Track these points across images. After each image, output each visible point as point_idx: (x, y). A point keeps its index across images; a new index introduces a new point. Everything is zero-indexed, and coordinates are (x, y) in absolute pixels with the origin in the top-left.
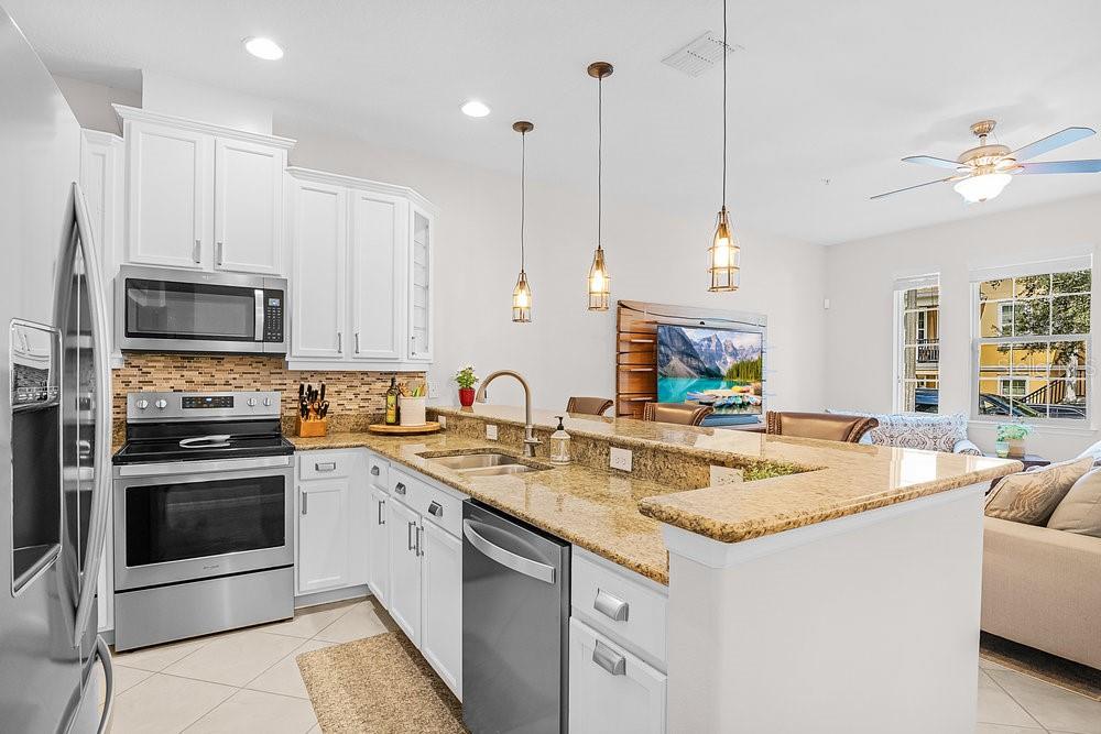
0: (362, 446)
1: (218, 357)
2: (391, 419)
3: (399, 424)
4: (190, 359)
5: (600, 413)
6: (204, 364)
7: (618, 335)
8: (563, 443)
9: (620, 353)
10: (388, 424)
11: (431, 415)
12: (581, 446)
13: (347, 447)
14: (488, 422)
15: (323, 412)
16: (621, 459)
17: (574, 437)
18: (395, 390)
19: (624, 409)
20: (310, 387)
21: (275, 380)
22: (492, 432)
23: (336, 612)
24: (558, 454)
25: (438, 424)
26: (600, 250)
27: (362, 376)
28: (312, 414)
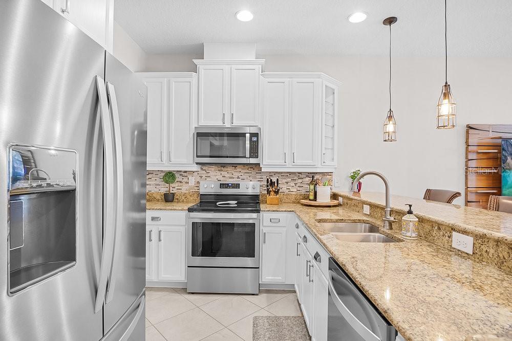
0: (293, 211)
1: (235, 165)
2: (312, 197)
3: (316, 201)
4: (224, 167)
5: (449, 201)
6: (230, 169)
7: (467, 148)
8: (411, 224)
9: (468, 160)
10: (310, 200)
11: (334, 196)
12: (427, 227)
13: (285, 211)
14: (364, 203)
15: (277, 192)
16: (464, 243)
17: (421, 220)
18: (314, 183)
19: (472, 197)
20: (271, 180)
21: (258, 176)
22: (367, 209)
23: (279, 296)
24: (408, 231)
25: (338, 202)
26: (447, 86)
27: (299, 175)
28: (272, 193)
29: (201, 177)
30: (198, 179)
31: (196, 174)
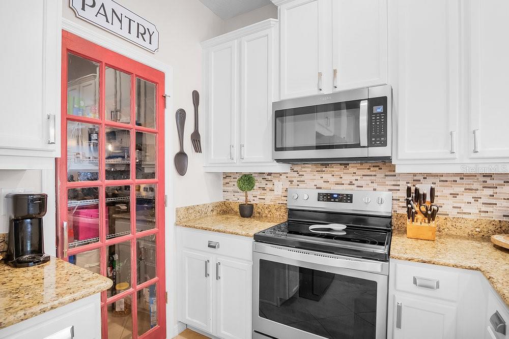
0: (477, 269)
4: (326, 165)
6: (337, 169)
13: (455, 266)
15: (431, 215)
20: (417, 190)
21: (390, 181)
27: (485, 179)
28: (420, 217)
29: (291, 182)
30: (287, 184)
31: (283, 177)
